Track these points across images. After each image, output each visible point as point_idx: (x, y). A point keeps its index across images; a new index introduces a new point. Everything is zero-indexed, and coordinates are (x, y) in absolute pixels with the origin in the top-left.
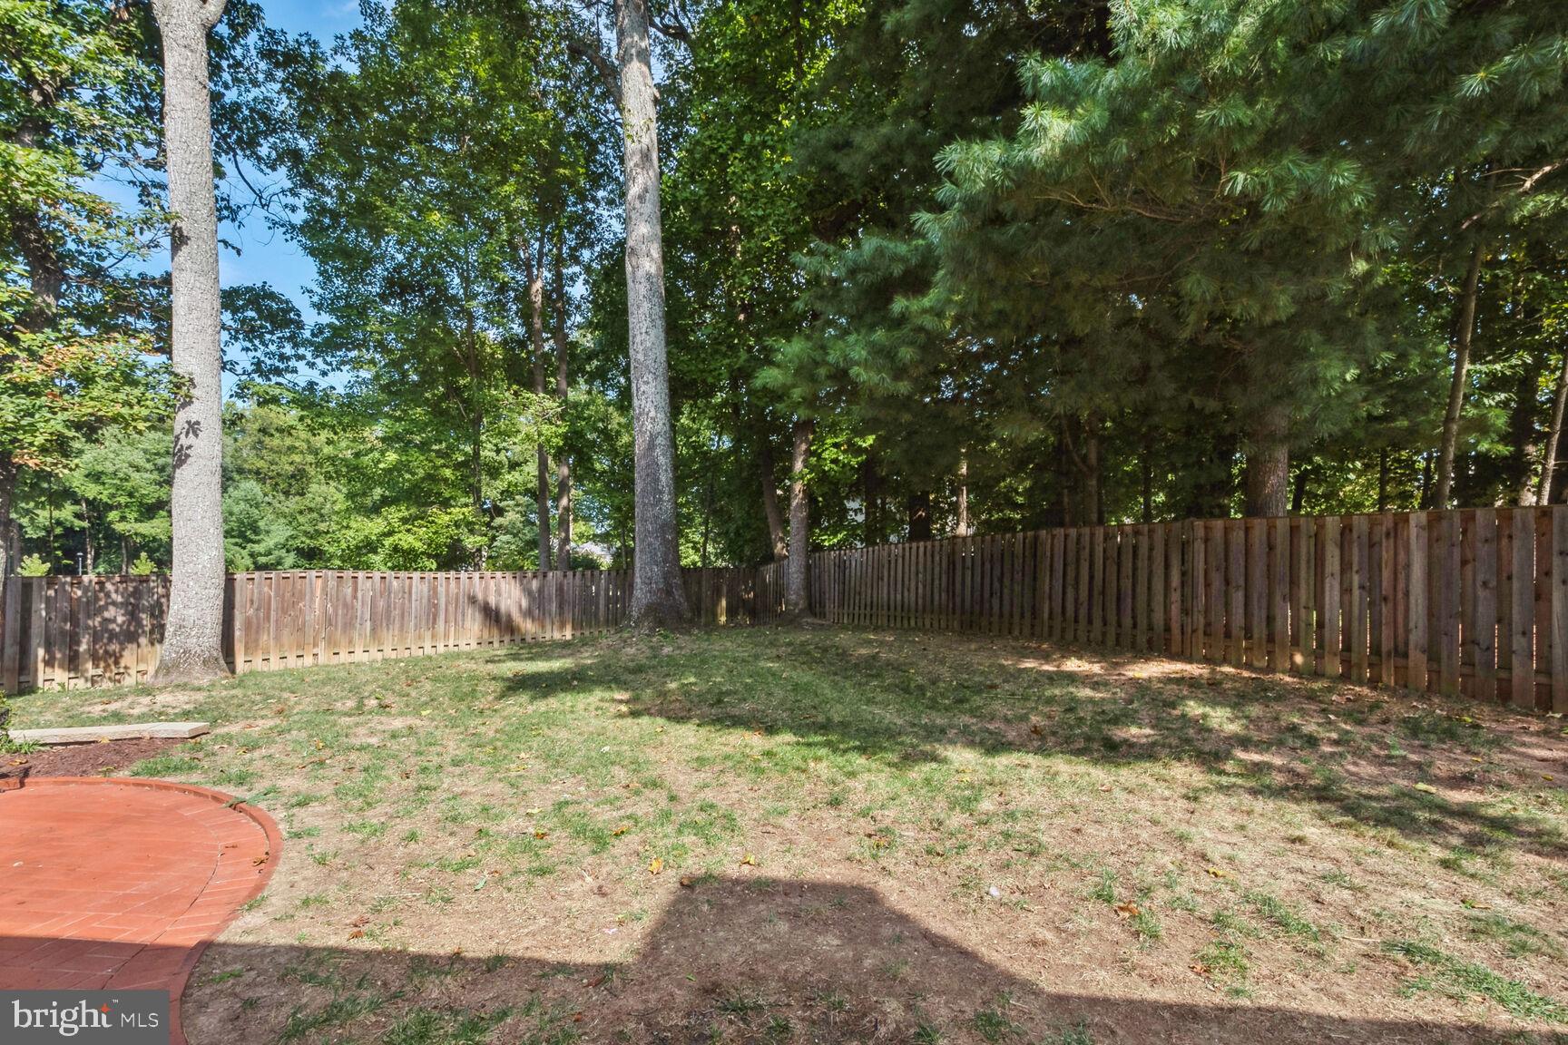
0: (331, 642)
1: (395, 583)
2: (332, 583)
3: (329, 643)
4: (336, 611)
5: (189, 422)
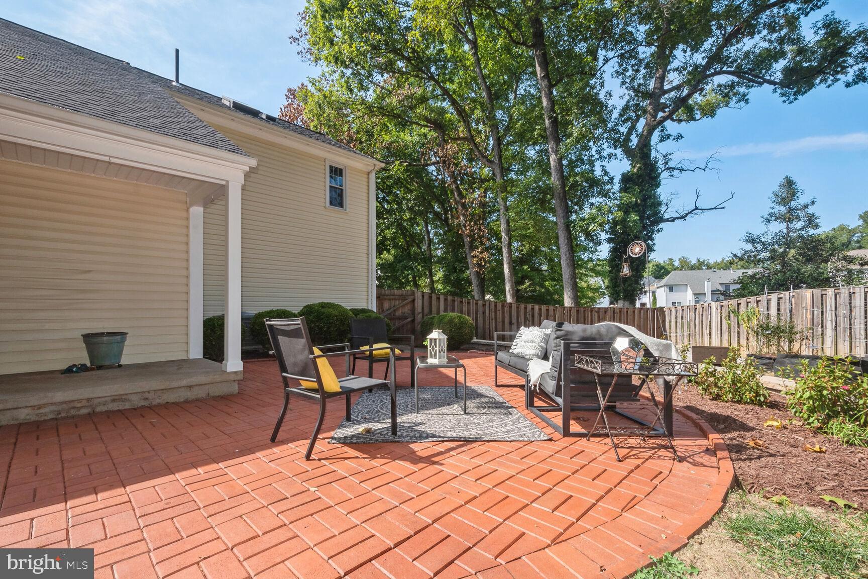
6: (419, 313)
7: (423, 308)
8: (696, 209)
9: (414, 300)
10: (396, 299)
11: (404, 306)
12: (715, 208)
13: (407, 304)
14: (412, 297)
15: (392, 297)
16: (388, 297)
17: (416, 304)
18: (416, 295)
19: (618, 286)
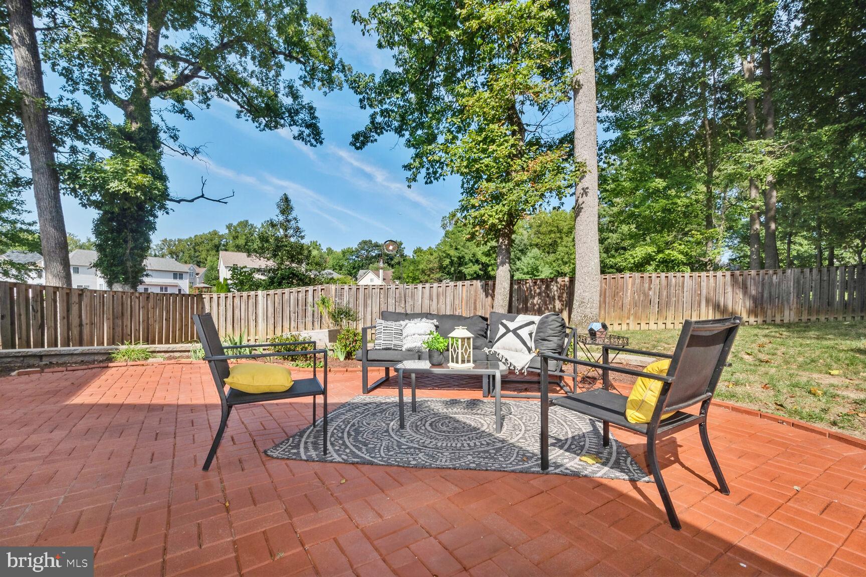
0: (636, 316)
1: (674, 280)
2: (638, 281)
3: (635, 317)
4: (639, 297)
5: (583, 189)
8: (203, 196)
12: (219, 201)
19: (115, 265)
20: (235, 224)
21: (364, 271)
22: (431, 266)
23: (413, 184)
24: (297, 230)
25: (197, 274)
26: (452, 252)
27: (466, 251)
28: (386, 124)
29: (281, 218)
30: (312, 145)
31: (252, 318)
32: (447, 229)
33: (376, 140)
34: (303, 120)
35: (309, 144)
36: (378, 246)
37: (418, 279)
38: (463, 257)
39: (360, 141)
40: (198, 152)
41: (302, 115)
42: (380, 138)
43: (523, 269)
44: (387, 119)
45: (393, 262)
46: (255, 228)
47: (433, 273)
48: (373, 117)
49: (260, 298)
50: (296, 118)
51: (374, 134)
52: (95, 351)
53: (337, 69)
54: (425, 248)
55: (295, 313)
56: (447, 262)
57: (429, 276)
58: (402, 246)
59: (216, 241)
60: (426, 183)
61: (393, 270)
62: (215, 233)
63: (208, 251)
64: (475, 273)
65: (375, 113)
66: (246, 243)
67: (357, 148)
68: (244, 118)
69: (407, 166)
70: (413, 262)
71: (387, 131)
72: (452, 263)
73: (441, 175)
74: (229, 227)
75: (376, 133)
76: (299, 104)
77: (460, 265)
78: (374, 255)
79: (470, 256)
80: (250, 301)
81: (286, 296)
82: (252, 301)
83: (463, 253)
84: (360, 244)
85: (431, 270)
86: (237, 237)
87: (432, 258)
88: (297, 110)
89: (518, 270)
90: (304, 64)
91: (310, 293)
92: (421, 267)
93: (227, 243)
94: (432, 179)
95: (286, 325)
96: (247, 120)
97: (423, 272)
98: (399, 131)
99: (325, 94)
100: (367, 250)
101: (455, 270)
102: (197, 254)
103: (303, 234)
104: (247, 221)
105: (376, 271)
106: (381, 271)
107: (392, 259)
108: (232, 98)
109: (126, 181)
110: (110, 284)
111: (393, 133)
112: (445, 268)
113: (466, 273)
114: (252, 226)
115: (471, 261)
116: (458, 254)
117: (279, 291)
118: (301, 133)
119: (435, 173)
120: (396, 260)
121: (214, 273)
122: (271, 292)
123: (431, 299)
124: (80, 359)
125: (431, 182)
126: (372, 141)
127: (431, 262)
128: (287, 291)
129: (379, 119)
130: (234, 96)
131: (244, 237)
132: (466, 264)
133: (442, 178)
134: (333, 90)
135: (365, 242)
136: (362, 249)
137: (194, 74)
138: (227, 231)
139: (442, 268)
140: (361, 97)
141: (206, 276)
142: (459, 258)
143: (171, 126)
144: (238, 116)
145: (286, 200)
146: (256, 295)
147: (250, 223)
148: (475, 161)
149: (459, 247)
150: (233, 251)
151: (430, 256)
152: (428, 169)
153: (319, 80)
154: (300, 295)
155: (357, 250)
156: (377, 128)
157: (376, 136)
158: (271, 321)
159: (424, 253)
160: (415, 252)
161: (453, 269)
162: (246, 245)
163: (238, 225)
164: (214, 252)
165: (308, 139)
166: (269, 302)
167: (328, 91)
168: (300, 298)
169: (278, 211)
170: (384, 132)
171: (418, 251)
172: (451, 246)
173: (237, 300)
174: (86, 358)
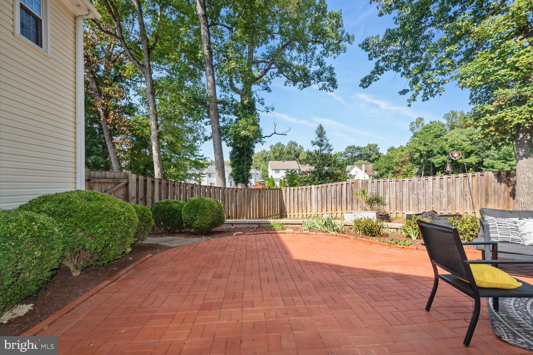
6: (134, 198)
7: (137, 192)
8: (275, 133)
9: (127, 185)
10: (108, 183)
11: (117, 190)
12: (282, 134)
13: (120, 188)
14: (126, 181)
15: (104, 180)
16: (100, 180)
17: (130, 189)
18: (130, 178)
19: (239, 174)
20: (274, 145)
21: (351, 166)
22: (403, 159)
23: (412, 103)
24: (328, 145)
25: (257, 174)
26: (421, 148)
27: (434, 146)
28: (386, 66)
29: (318, 139)
30: (331, 91)
31: (308, 201)
32: (415, 131)
33: (378, 79)
34: (326, 77)
35: (328, 91)
36: (359, 149)
37: (392, 169)
38: (432, 151)
39: (366, 82)
40: (273, 109)
41: (325, 74)
42: (381, 77)
43: (493, 156)
44: (387, 62)
45: (371, 159)
46: (285, 146)
47: (405, 164)
48: (377, 63)
49: (313, 189)
50: (321, 77)
51: (377, 75)
52: (252, 222)
53: (344, 40)
54: (396, 147)
55: (334, 199)
56: (417, 155)
57: (402, 166)
58: (378, 147)
59: (265, 156)
60: (423, 100)
61: (373, 164)
62: (264, 151)
63: (261, 161)
64: (443, 162)
65: (379, 61)
66: (280, 155)
67: (364, 87)
68: (288, 85)
69: (402, 92)
70: (388, 158)
71: (386, 70)
72: (421, 156)
73: (437, 92)
74: (271, 147)
75: (378, 74)
76: (324, 68)
77: (429, 157)
78: (357, 155)
79: (438, 149)
80: (307, 192)
81: (329, 188)
82: (308, 191)
83: (431, 147)
84: (347, 148)
85: (404, 162)
86: (275, 152)
87: (403, 153)
88: (322, 72)
89: (488, 156)
90: (323, 44)
91: (344, 186)
92: (394, 161)
93: (270, 156)
94: (429, 96)
95: (329, 206)
96: (290, 86)
97: (397, 164)
98: (396, 69)
99: (335, 58)
100: (352, 153)
101: (424, 161)
102: (256, 163)
103: (331, 148)
104: (280, 143)
105: (360, 166)
106: (363, 166)
107: (370, 157)
108: (284, 75)
109: (248, 130)
110: (236, 184)
111: (391, 71)
112: (415, 160)
113: (435, 162)
114: (283, 145)
115: (439, 153)
116: (427, 149)
117: (324, 185)
118: (324, 85)
119: (431, 92)
120: (373, 157)
121: (266, 173)
122: (320, 186)
123: (441, 187)
124: (247, 226)
125: (428, 99)
126: (376, 80)
127: (403, 156)
128: (329, 185)
129: (381, 64)
130: (285, 73)
131: (279, 152)
132: (434, 155)
133: (438, 94)
134: (339, 54)
135: (350, 147)
136: (348, 152)
137: (269, 68)
138: (270, 149)
139: (412, 160)
140: (369, 53)
141: (262, 175)
142: (428, 152)
143: (260, 98)
144: (285, 85)
145: (321, 128)
146: (311, 188)
147: (282, 143)
148: (489, 74)
149: (427, 143)
150: (273, 160)
151: (401, 152)
152: (425, 90)
153: (331, 50)
154: (338, 187)
155: (345, 153)
156: (379, 70)
157: (379, 76)
158: (320, 204)
159: (397, 150)
160: (389, 150)
161: (422, 160)
162: (280, 156)
163: (276, 145)
164: (264, 162)
165: (328, 88)
166: (318, 192)
167: (336, 56)
168: (338, 189)
169: (316, 136)
170: (384, 71)
171: (391, 149)
172: (420, 143)
173: (300, 191)
174: (250, 226)
